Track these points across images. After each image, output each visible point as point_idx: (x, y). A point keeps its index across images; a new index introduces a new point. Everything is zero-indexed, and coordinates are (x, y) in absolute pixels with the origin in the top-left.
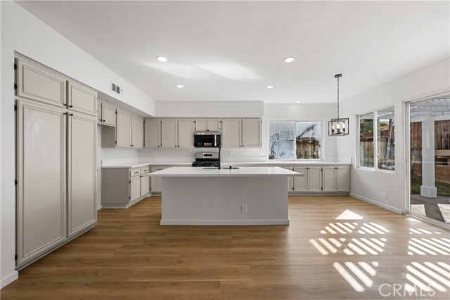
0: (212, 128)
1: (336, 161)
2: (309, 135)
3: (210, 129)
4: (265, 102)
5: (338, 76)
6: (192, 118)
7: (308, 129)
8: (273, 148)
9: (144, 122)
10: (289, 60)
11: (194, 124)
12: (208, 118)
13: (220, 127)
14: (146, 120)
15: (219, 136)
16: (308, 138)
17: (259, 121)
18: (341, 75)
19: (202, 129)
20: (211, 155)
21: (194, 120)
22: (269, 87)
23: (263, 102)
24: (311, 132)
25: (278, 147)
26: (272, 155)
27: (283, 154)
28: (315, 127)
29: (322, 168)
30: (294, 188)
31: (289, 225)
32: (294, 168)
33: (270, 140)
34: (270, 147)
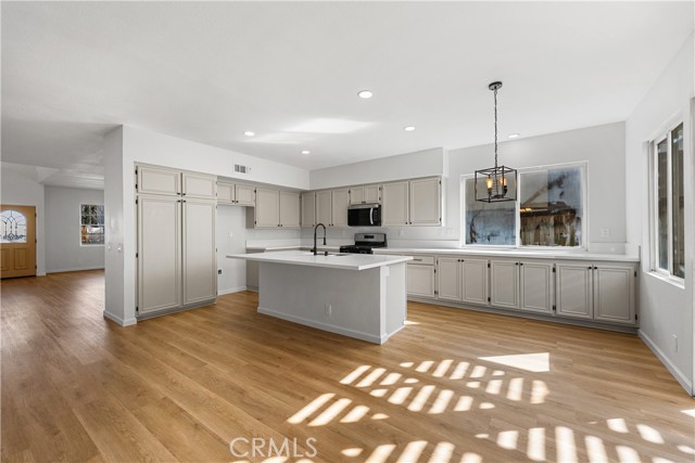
3: (367, 201)
5: (495, 85)
6: (346, 187)
7: (550, 186)
8: (472, 225)
9: (300, 197)
10: (366, 95)
11: (348, 195)
12: (364, 185)
13: (379, 196)
14: (302, 194)
15: (378, 211)
16: (549, 204)
17: (435, 181)
18: (499, 83)
19: (357, 200)
20: (372, 237)
21: (348, 190)
22: (407, 129)
23: (441, 148)
24: (556, 191)
25: (482, 223)
26: (472, 239)
27: (492, 235)
28: (565, 181)
29: (554, 266)
30: (489, 300)
31: (379, 345)
32: (489, 261)
33: (468, 212)
34: (467, 223)
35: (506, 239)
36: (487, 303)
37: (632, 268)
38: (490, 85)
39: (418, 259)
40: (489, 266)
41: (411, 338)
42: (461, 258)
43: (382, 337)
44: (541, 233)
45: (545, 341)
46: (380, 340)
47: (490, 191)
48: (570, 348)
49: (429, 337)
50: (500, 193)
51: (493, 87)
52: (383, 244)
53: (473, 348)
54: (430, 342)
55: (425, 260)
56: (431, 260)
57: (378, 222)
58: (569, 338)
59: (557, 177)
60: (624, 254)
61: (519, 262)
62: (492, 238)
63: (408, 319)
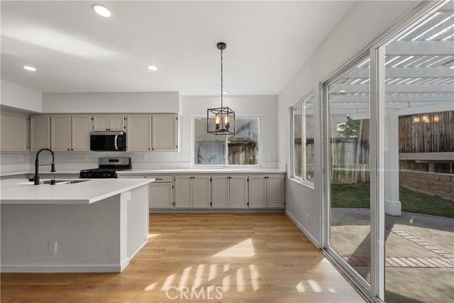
0: (115, 127)
2: (245, 135)
4: (182, 93)
5: (222, 46)
7: (243, 128)
8: (199, 151)
10: (103, 11)
11: (91, 121)
12: (109, 114)
13: (125, 124)
14: (31, 116)
15: (123, 138)
17: (173, 117)
18: (224, 45)
20: (117, 161)
21: (91, 116)
23: (178, 92)
24: (247, 131)
25: (205, 150)
26: (199, 160)
27: (211, 158)
28: (251, 125)
29: (248, 177)
30: (211, 204)
31: (119, 273)
32: (211, 177)
33: (196, 142)
34: (195, 150)
35: (220, 161)
36: (209, 207)
37: (283, 176)
38: (219, 44)
39: (159, 178)
40: (211, 180)
41: (153, 254)
42: (192, 176)
43: (122, 264)
44: (236, 156)
45: (247, 229)
46: (120, 267)
47: (218, 126)
48: (260, 231)
49: (169, 249)
50: (225, 128)
51: (220, 46)
52: (128, 167)
53: (205, 250)
54: (171, 253)
55: (165, 179)
56: (170, 179)
57: (123, 147)
58: (258, 223)
59: (247, 123)
60: (277, 168)
61: (229, 176)
62: (211, 160)
63: (151, 231)
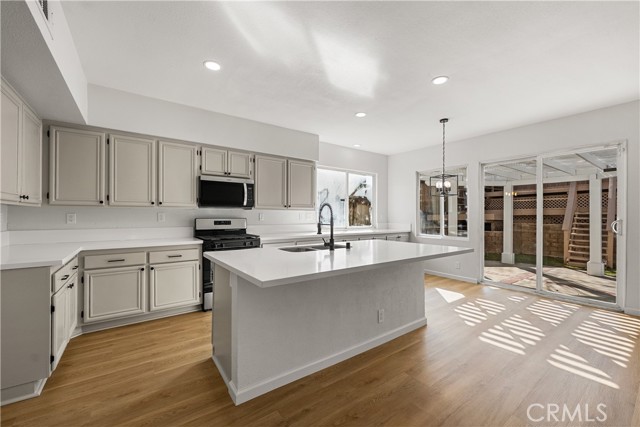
0: (238, 170)
1: (388, 228)
3: (234, 171)
5: (444, 120)
6: (194, 144)
9: (47, 134)
11: (197, 157)
12: (228, 149)
13: (251, 168)
14: (53, 127)
15: (251, 187)
16: (360, 197)
18: (448, 120)
19: (214, 169)
21: (197, 148)
23: (318, 136)
31: (427, 324)
37: (407, 235)
57: (252, 203)
